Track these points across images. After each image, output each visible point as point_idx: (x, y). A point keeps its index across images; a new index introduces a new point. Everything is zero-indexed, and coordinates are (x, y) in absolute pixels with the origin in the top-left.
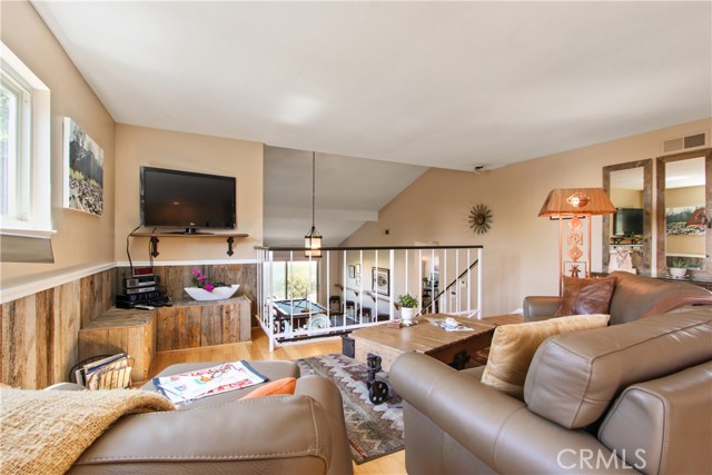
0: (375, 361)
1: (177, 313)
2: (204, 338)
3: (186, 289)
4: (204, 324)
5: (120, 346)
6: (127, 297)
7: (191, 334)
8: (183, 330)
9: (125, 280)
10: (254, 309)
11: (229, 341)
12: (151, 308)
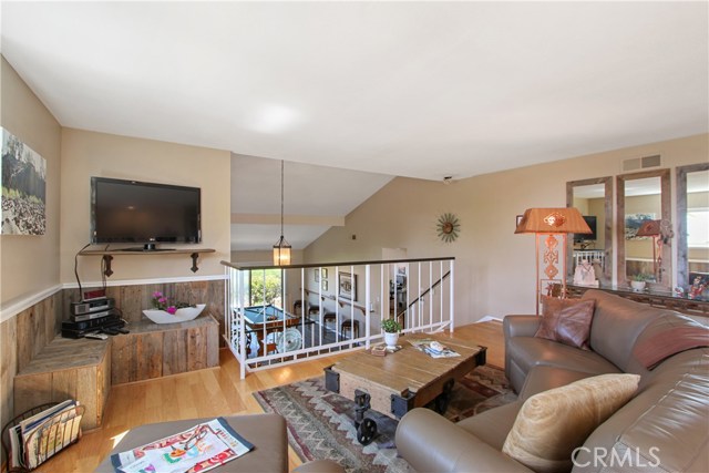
0: (363, 399)
1: (135, 341)
2: (166, 367)
3: (145, 312)
4: (167, 352)
5: (66, 390)
6: (76, 325)
7: (151, 364)
8: (142, 359)
9: (72, 306)
10: (222, 329)
11: (195, 368)
12: (104, 337)
